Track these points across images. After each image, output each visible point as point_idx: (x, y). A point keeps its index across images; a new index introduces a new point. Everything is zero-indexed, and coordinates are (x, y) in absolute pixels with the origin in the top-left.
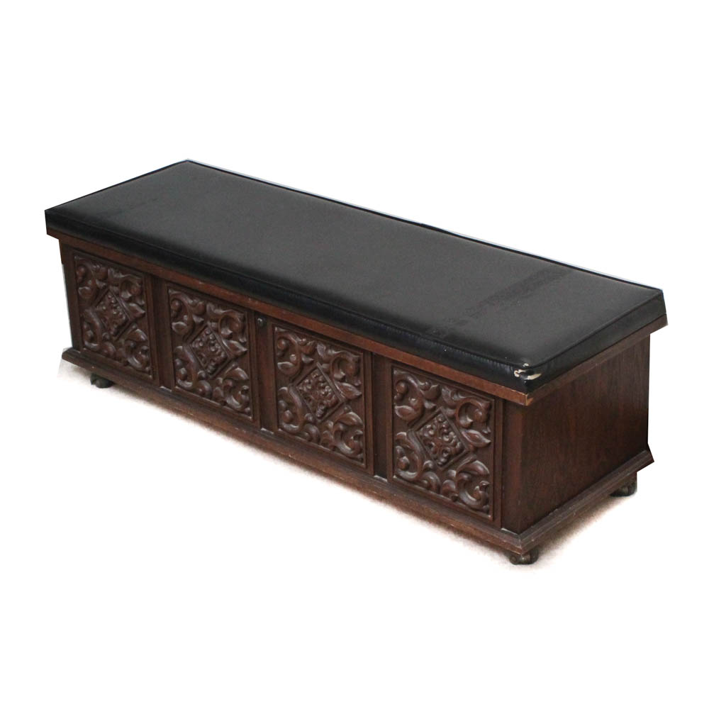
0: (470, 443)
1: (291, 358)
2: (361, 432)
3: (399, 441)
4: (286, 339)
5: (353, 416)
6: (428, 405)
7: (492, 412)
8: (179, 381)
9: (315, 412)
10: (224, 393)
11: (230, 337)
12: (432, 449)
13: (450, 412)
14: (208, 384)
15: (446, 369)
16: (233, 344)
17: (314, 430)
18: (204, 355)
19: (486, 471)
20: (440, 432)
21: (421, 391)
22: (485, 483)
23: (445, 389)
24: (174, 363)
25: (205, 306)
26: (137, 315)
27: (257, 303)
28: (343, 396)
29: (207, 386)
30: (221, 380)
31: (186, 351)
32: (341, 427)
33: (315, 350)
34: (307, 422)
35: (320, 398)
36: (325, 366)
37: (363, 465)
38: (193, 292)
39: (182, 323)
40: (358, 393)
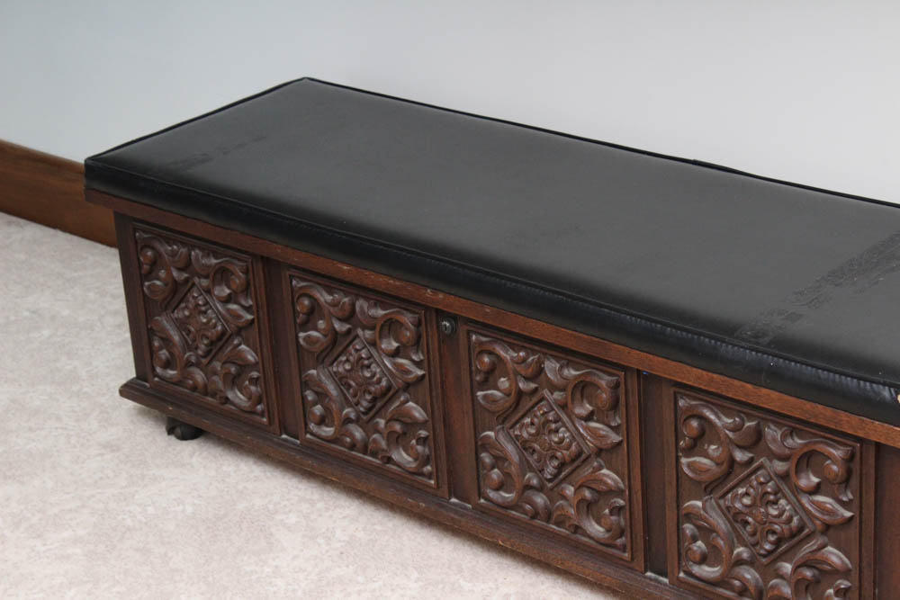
0: (817, 518)
1: (499, 384)
2: (621, 502)
3: (689, 516)
4: (490, 353)
5: (608, 476)
6: (740, 456)
7: (856, 466)
8: (312, 426)
9: (542, 471)
10: (388, 445)
11: (396, 354)
12: (749, 528)
13: (780, 466)
14: (360, 430)
15: (775, 394)
16: (401, 365)
17: (540, 500)
18: (353, 383)
19: (846, 565)
20: (763, 500)
21: (727, 432)
22: (844, 584)
23: (769, 427)
24: (304, 398)
25: (353, 305)
26: (241, 322)
27: (441, 296)
28: (591, 443)
29: (358, 433)
30: (382, 422)
31: (323, 378)
32: (587, 494)
33: (541, 370)
34: (528, 487)
35: (551, 448)
36: (557, 395)
37: (626, 555)
38: (332, 282)
39: (314, 333)
40: (616, 438)
